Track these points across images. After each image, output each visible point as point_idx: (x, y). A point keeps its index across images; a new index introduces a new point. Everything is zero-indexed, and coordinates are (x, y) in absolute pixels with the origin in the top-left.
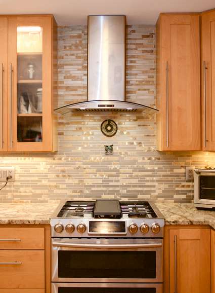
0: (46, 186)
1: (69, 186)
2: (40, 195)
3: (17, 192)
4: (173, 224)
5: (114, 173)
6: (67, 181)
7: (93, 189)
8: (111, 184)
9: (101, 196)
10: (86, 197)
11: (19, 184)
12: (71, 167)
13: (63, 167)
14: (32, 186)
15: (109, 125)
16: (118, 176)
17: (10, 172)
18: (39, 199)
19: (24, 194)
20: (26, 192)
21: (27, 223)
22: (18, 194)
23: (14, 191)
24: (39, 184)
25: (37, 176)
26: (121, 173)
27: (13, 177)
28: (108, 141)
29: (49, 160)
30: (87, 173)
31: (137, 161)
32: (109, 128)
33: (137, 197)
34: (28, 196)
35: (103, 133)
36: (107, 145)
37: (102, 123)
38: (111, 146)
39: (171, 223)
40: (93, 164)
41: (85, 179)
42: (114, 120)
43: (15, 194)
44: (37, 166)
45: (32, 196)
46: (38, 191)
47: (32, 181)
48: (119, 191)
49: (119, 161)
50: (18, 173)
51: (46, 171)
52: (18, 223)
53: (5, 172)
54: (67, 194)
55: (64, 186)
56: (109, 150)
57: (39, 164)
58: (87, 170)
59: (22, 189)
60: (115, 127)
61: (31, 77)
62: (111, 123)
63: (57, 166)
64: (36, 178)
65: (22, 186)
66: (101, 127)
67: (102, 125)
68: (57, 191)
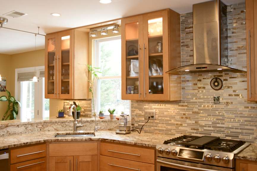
0: (174, 124)
1: (189, 125)
2: (170, 130)
3: (157, 126)
4: (242, 159)
5: (221, 118)
6: (188, 121)
7: (205, 128)
8: (218, 125)
9: (211, 134)
10: (200, 134)
11: (158, 121)
12: (190, 111)
13: (185, 111)
14: (166, 124)
15: (216, 81)
16: (224, 120)
17: (153, 113)
18: (170, 133)
19: (160, 128)
20: (162, 127)
21: (145, 145)
22: (157, 128)
23: (155, 126)
24: (170, 122)
25: (169, 117)
26: (225, 118)
27: (155, 117)
28: (216, 94)
29: (176, 106)
30: (201, 117)
31: (238, 109)
32: (216, 84)
33: (238, 137)
34: (163, 130)
35: (212, 87)
36: (215, 96)
37: (211, 81)
38: (218, 97)
39: (241, 158)
40: (205, 110)
41: (199, 120)
42: (220, 78)
43: (156, 128)
44: (169, 110)
45: (165, 130)
46: (169, 127)
47: (165, 120)
48: (224, 131)
49: (224, 109)
50: (157, 115)
51: (174, 114)
52: (140, 145)
53: (150, 113)
54: (187, 130)
55: (186, 125)
56: (217, 100)
57: (170, 109)
58: (201, 114)
59: (159, 125)
60: (220, 83)
61: (159, 51)
62: (218, 80)
63: (181, 111)
64: (168, 119)
65: (160, 123)
66: (211, 83)
67: (211, 82)
68: (181, 128)
